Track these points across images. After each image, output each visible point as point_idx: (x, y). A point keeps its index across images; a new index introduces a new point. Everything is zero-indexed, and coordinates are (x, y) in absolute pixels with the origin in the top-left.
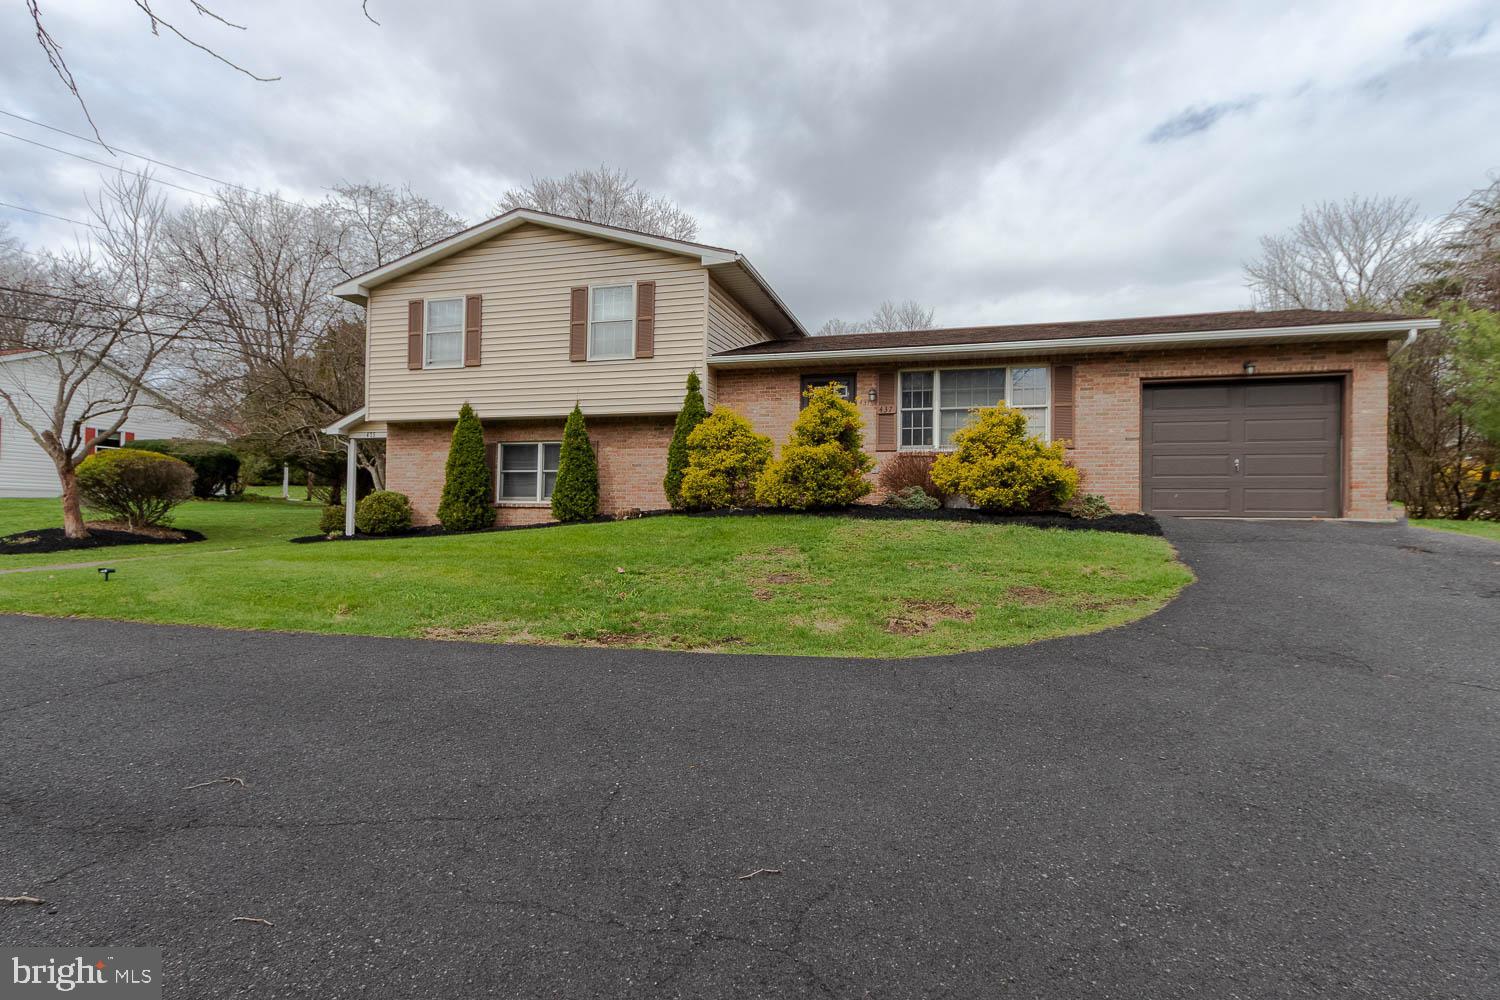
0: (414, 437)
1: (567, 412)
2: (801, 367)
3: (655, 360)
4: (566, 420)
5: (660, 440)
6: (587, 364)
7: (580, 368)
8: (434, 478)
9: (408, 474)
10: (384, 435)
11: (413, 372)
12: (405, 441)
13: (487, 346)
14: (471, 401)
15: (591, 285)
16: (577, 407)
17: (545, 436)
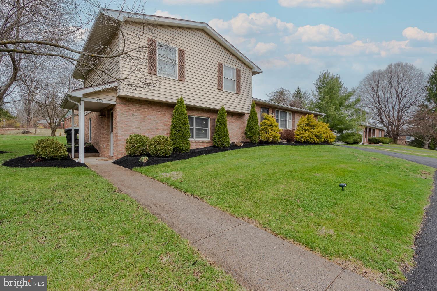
0: (136, 107)
1: (220, 108)
2: (261, 105)
3: (240, 95)
4: (218, 111)
5: (232, 120)
6: (223, 91)
7: (220, 92)
8: (149, 128)
9: (133, 125)
10: (114, 103)
11: (149, 75)
12: (131, 108)
13: (187, 73)
14: (183, 96)
15: (224, 64)
16: (223, 107)
17: (198, 114)
